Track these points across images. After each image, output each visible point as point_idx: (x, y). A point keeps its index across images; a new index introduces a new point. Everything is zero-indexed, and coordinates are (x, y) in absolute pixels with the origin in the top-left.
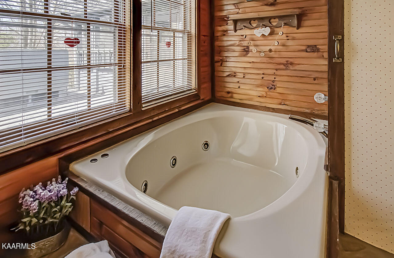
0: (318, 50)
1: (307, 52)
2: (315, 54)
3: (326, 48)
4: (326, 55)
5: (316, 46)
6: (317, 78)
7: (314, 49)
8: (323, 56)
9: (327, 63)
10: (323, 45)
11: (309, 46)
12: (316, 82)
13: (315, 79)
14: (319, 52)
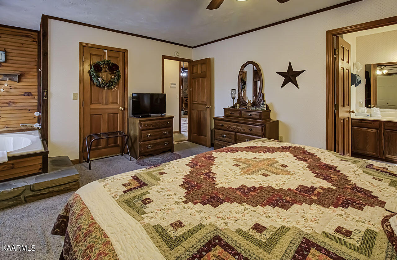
0: (32, 95)
1: (24, 96)
2: (30, 97)
3: (37, 93)
4: (36, 97)
5: (30, 92)
6: (31, 109)
7: (29, 94)
8: (35, 98)
9: (37, 102)
10: (34, 92)
11: (26, 93)
12: (30, 112)
13: (29, 110)
14: (32, 96)
